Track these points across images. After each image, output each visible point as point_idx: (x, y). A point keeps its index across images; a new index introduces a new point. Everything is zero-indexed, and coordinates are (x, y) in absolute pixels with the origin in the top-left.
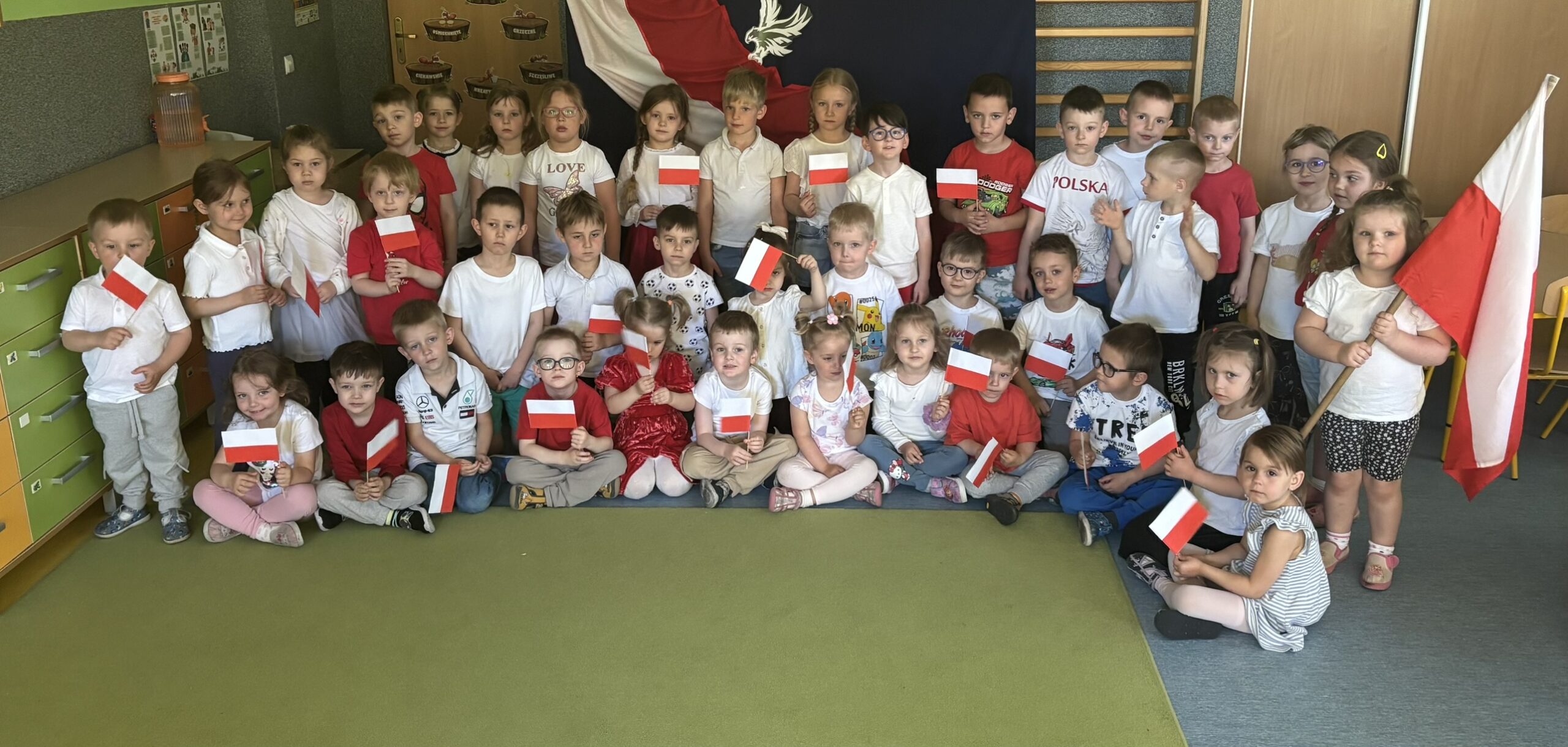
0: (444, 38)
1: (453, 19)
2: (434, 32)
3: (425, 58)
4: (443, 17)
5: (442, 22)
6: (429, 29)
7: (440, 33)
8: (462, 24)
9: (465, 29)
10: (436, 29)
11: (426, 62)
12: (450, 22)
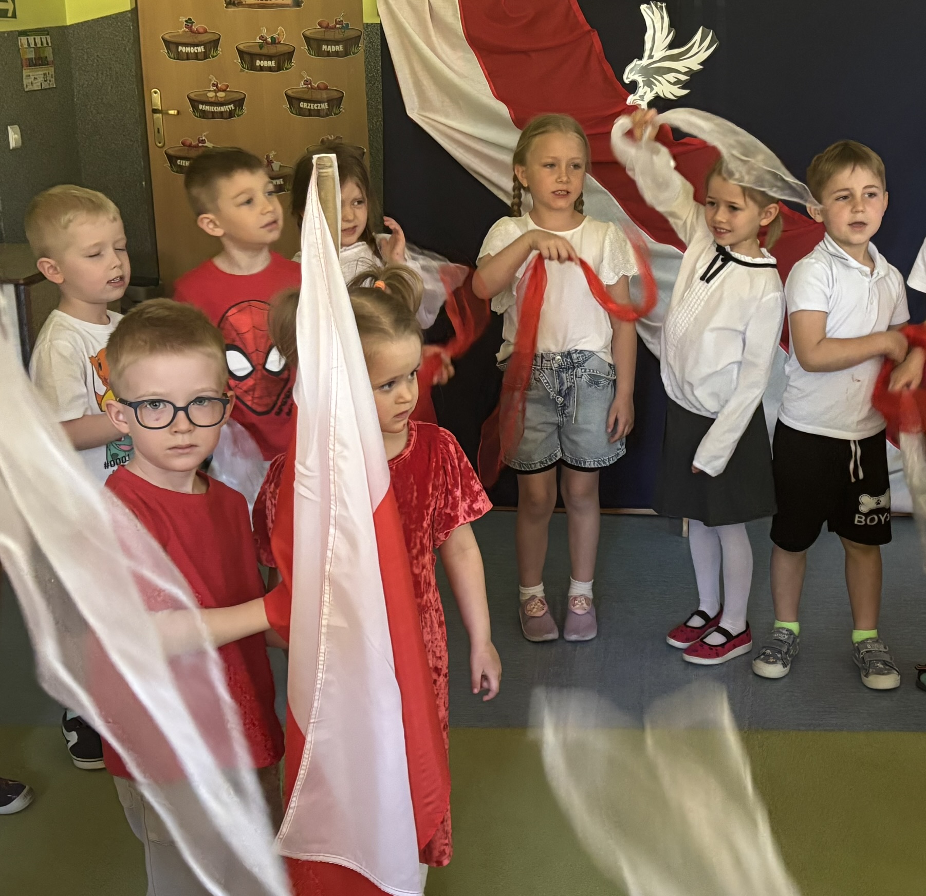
0: (213, 115)
1: (224, 91)
2: (201, 107)
3: (190, 141)
4: (212, 88)
5: (211, 95)
6: (194, 103)
7: (207, 108)
8: (237, 96)
9: (239, 103)
10: (203, 103)
11: (190, 146)
12: (221, 94)
